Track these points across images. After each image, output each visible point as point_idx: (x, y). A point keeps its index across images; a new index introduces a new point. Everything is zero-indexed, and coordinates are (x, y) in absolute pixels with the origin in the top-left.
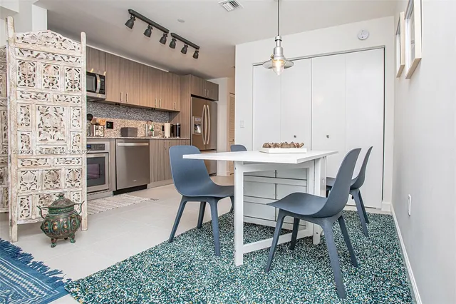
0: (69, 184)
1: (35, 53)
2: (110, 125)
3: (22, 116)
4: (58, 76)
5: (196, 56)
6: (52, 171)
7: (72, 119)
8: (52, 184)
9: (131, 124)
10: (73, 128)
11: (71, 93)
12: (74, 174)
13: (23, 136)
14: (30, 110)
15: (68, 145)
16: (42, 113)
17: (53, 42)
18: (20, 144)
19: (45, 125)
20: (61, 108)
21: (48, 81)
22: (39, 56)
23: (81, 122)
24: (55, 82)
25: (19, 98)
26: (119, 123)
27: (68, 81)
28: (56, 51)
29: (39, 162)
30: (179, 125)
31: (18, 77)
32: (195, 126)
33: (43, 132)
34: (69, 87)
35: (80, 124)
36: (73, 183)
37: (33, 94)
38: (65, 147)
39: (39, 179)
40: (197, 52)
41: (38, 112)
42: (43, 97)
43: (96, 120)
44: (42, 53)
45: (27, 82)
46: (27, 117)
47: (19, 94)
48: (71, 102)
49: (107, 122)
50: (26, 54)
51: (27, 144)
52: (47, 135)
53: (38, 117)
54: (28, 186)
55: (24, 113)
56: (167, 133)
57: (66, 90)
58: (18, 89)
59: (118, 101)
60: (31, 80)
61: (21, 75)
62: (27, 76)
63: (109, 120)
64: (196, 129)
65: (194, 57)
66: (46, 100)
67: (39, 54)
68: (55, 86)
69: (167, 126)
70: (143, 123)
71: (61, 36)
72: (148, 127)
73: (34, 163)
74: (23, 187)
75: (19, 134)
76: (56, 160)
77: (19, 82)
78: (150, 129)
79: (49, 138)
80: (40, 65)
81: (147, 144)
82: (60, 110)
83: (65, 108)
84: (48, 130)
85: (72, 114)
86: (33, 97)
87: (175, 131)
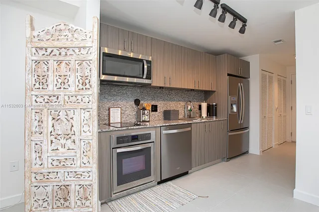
0: (79, 203)
1: (49, 50)
2: (154, 108)
3: (36, 123)
4: (70, 73)
5: (242, 31)
6: (62, 187)
7: (83, 124)
8: (62, 201)
9: (172, 105)
10: (83, 134)
11: (81, 92)
12: (85, 190)
13: (37, 146)
14: (43, 116)
15: (78, 155)
16: (54, 119)
17: (65, 34)
18: (34, 155)
19: (57, 132)
20: (72, 111)
21: (60, 81)
22: (53, 53)
23: (91, 127)
24: (66, 81)
25: (34, 103)
26: (162, 106)
27: (79, 78)
28: (68, 44)
29: (51, 176)
30: (216, 105)
31: (34, 79)
32: (232, 105)
33: (54, 140)
34: (80, 85)
35: (91, 130)
36: (84, 201)
37: (46, 97)
38: (75, 158)
39: (50, 195)
40: (244, 26)
41: (50, 118)
42: (54, 99)
43: (142, 104)
44: (55, 50)
45: (41, 84)
46: (40, 123)
47: (34, 98)
48: (82, 103)
49: (152, 106)
50: (41, 52)
51: (39, 155)
52: (58, 144)
53: (50, 123)
54: (41, 202)
55: (38, 119)
56: (204, 114)
57: (77, 89)
58: (33, 93)
59: (162, 85)
60: (44, 81)
61: (36, 77)
62: (41, 78)
63: (154, 103)
64: (232, 108)
65: (240, 32)
66: (57, 103)
67: (52, 51)
68: (66, 86)
69: (204, 106)
70: (183, 104)
71: (73, 26)
72: (187, 107)
73: (46, 177)
74: (36, 204)
75: (33, 143)
76: (66, 174)
77: (35, 85)
78: (189, 109)
79: (60, 148)
80: (52, 64)
81: (189, 129)
82: (71, 114)
83: (75, 110)
84: (59, 137)
85: (83, 118)
86: (46, 100)
87: (212, 111)
